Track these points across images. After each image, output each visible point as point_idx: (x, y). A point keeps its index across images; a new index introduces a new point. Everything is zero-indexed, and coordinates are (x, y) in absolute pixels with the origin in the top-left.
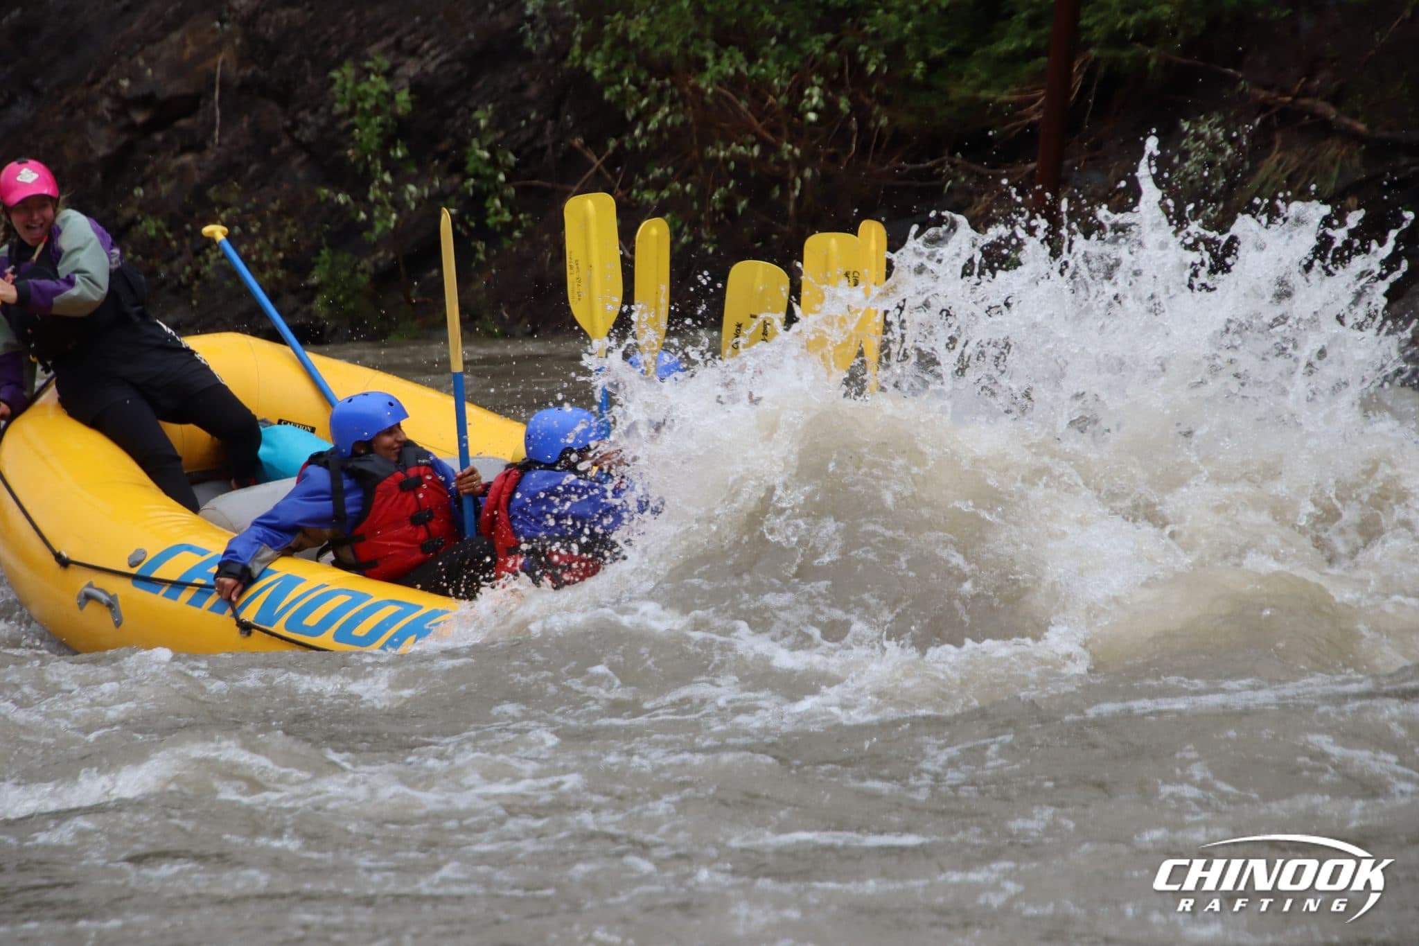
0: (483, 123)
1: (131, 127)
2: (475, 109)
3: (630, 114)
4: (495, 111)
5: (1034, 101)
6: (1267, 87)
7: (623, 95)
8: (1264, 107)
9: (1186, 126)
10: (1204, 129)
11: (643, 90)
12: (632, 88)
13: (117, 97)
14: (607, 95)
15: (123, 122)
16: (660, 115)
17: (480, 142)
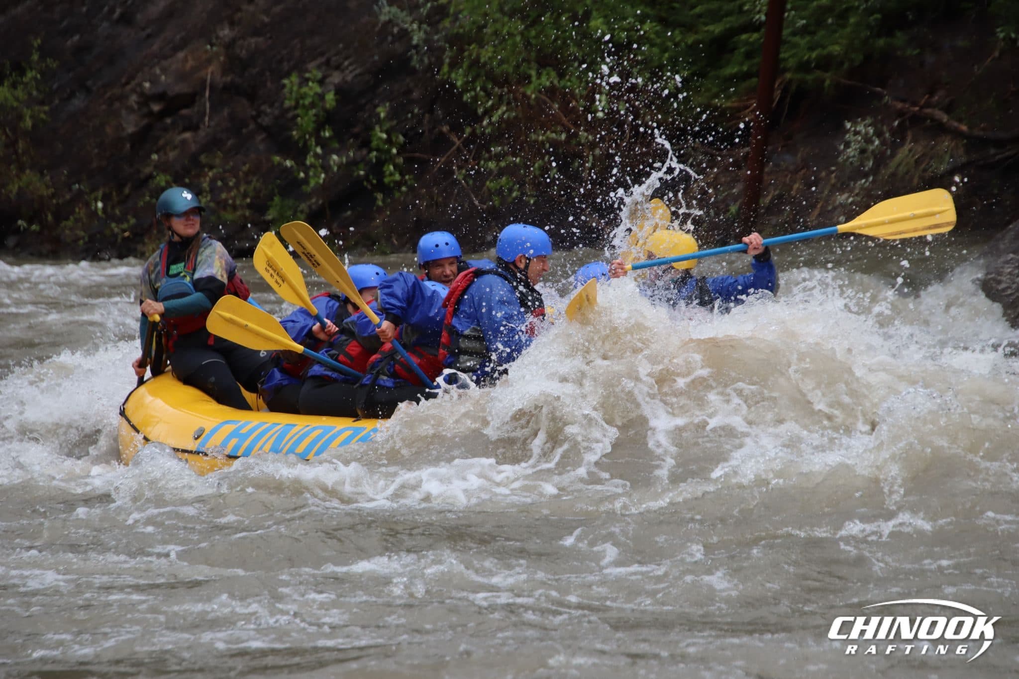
0: (382, 115)
1: (151, 114)
2: (376, 106)
3: (480, 111)
4: (392, 107)
5: (747, 107)
6: (903, 101)
7: (475, 99)
8: (900, 114)
9: (848, 125)
10: (860, 128)
11: (488, 95)
12: (482, 93)
13: (142, 94)
14: (465, 98)
15: (145, 110)
16: (500, 112)
17: (381, 127)
